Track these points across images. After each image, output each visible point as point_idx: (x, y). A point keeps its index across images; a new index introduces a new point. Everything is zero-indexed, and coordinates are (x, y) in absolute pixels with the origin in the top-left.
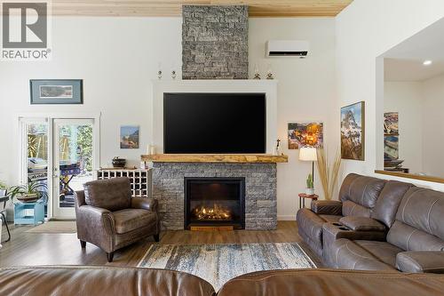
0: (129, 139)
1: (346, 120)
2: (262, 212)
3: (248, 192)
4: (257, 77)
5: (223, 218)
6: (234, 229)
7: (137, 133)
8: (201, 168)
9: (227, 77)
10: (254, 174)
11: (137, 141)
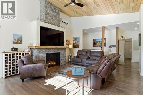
0: (18, 40)
1: (75, 40)
2: (63, 61)
3: (61, 56)
4: (62, 27)
5: (54, 64)
6: (58, 66)
7: (21, 37)
8: (51, 50)
9: (56, 25)
10: (62, 51)
11: (21, 41)
